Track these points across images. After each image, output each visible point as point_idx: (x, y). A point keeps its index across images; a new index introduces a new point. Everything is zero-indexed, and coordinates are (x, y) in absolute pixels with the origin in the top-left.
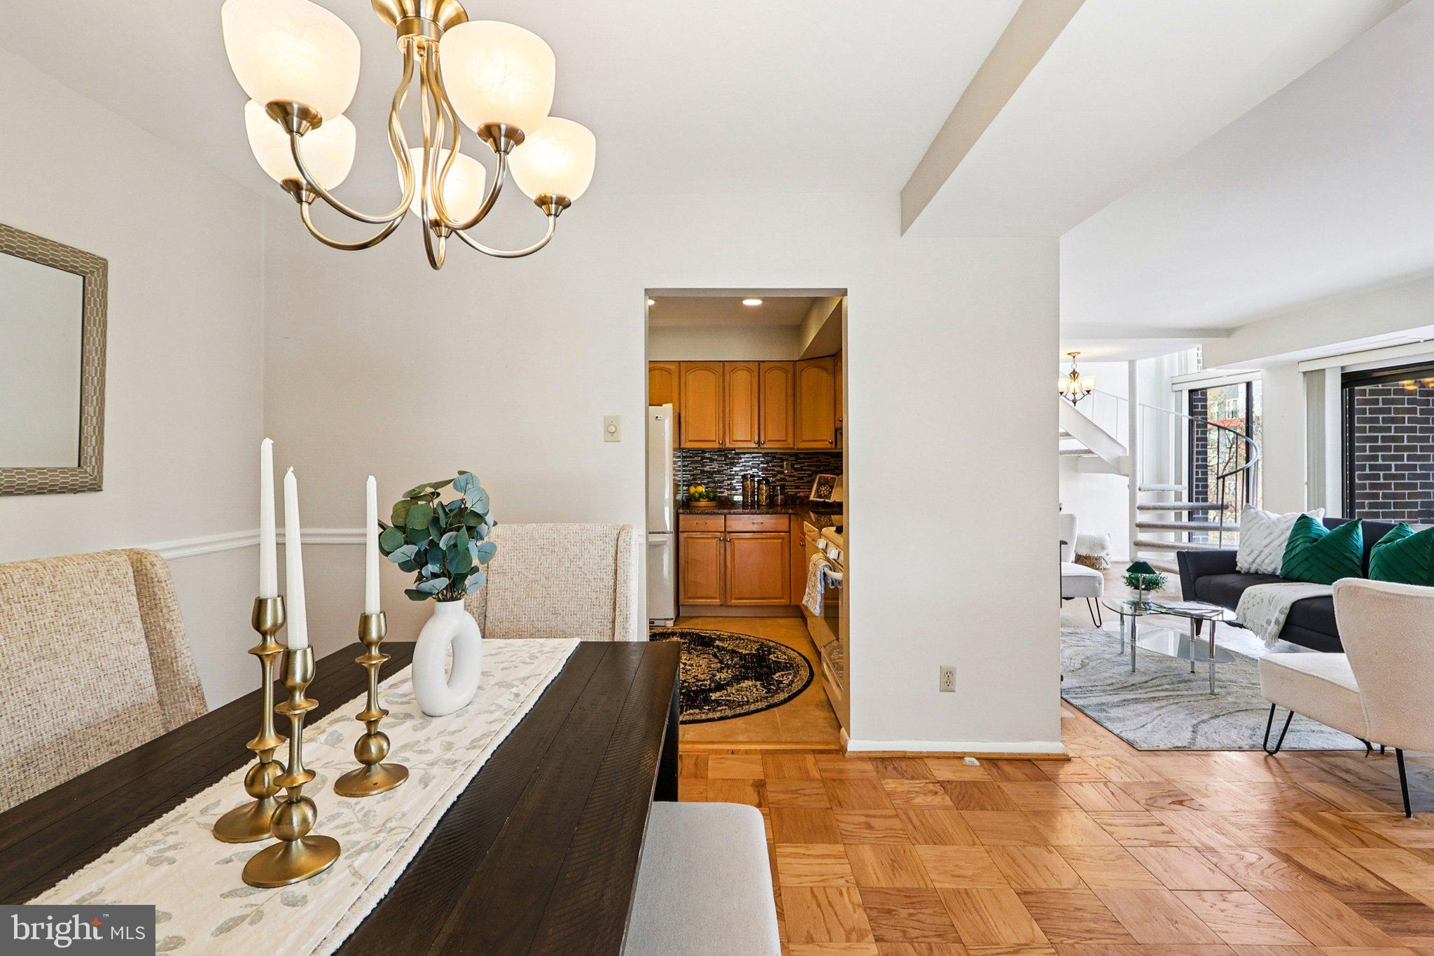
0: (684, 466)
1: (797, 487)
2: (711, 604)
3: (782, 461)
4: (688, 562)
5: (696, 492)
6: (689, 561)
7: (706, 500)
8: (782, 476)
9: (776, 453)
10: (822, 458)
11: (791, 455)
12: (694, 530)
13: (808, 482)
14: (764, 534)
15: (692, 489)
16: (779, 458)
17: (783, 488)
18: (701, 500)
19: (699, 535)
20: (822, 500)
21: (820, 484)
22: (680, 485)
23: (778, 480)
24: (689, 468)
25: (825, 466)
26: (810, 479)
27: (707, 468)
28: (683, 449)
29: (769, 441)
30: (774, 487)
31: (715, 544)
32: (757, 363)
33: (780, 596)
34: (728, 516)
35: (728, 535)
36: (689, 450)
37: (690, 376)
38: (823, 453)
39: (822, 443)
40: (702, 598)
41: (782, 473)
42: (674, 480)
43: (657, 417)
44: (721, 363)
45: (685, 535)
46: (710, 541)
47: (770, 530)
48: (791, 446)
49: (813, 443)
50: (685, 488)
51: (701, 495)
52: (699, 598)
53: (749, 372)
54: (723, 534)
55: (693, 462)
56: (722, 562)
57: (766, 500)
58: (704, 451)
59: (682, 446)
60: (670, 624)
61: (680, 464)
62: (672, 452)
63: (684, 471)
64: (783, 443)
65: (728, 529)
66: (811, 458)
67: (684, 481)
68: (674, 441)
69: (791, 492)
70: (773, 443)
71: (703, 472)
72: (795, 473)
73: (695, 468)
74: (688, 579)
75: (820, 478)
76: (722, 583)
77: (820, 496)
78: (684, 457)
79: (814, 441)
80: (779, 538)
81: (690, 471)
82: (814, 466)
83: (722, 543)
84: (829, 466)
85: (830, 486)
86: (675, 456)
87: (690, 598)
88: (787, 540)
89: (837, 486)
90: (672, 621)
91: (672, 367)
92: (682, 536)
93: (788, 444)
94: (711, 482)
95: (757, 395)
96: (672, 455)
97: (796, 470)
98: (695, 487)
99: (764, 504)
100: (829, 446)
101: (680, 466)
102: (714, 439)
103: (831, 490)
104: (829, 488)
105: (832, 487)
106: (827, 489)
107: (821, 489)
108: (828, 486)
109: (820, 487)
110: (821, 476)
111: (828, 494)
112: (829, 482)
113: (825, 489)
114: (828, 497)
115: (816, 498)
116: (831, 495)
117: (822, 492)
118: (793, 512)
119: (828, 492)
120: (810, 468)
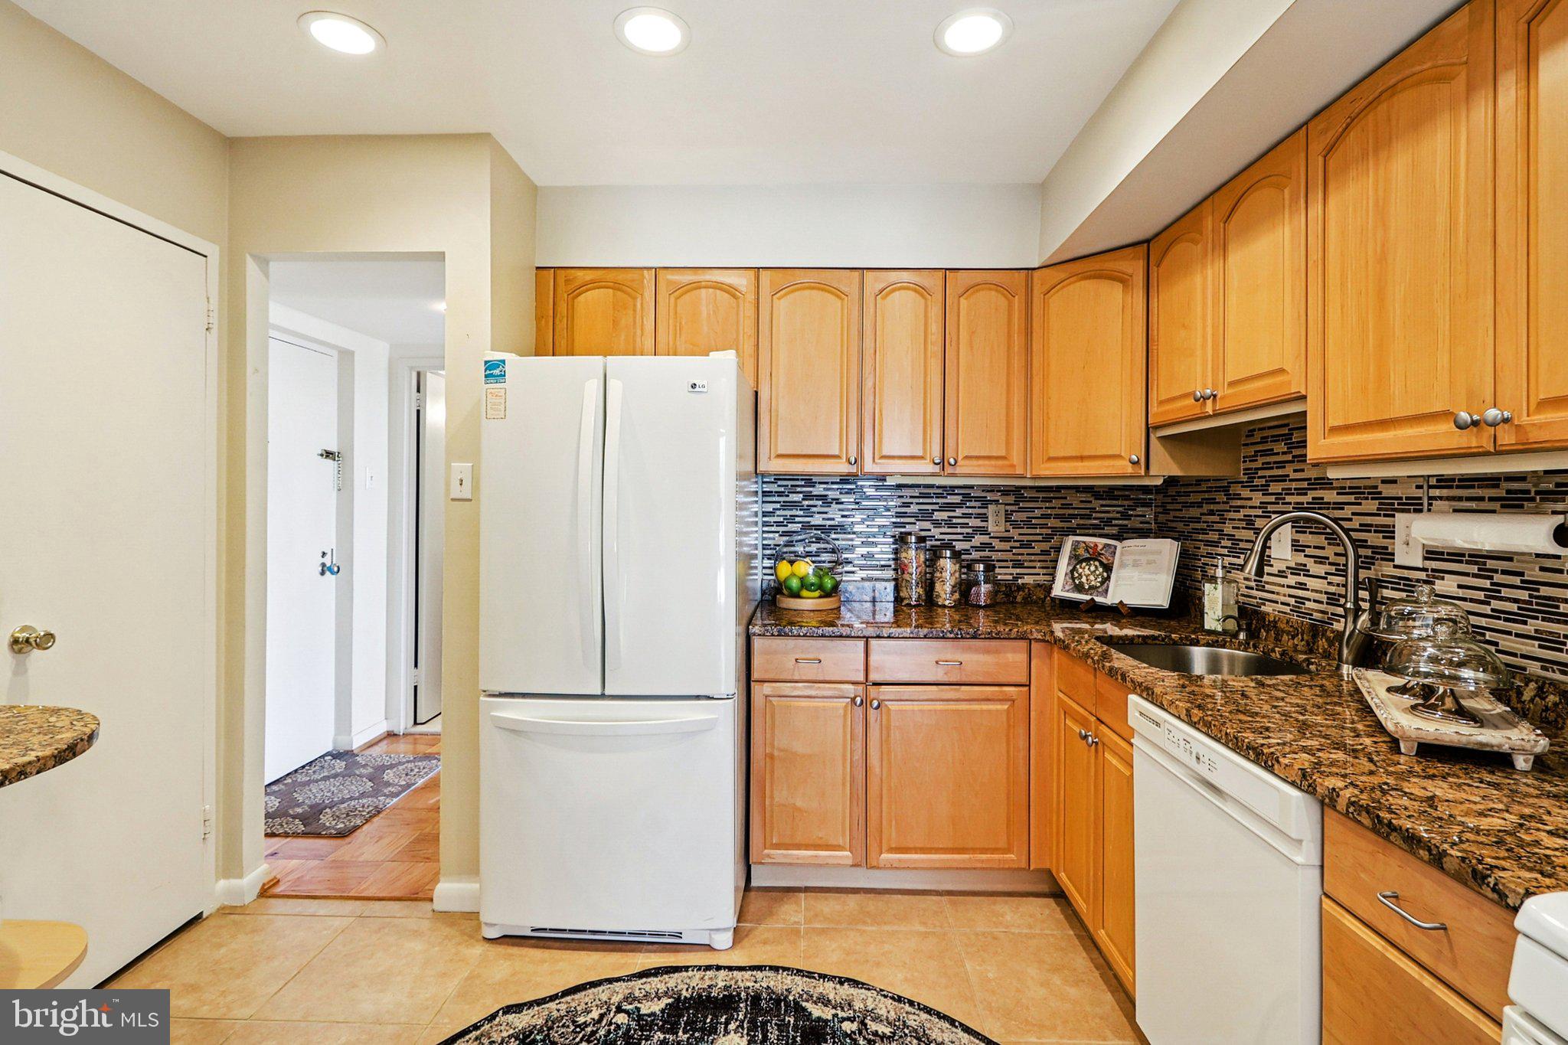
0: (765, 514)
1: (1018, 564)
2: (830, 861)
3: (985, 502)
4: (772, 757)
5: (793, 575)
6: (776, 753)
7: (817, 594)
8: (985, 539)
9: (971, 487)
10: (1075, 500)
11: (1005, 491)
12: (789, 678)
13: (1044, 552)
14: (963, 688)
15: (784, 569)
16: (977, 499)
17: (990, 568)
18: (805, 593)
19: (801, 689)
20: (1088, 597)
21: (1077, 559)
22: (755, 557)
23: (977, 549)
24: (776, 519)
25: (1083, 517)
26: (1045, 546)
27: (817, 520)
28: (763, 475)
29: (966, 457)
30: (970, 567)
31: (841, 712)
32: (940, 274)
33: (1002, 844)
34: (873, 643)
35: (873, 691)
36: (778, 478)
37: (783, 305)
38: (1077, 489)
39: (1107, 462)
40: (807, 847)
41: (984, 531)
42: (739, 544)
43: (694, 386)
44: (856, 274)
45: (767, 689)
46: (828, 703)
47: (981, 679)
48: (1019, 471)
49: (1079, 464)
50: (768, 563)
51: (804, 584)
52: (798, 847)
53: (922, 295)
54: (860, 688)
55: (787, 505)
56: (858, 755)
57: (952, 593)
58: (809, 481)
59: (761, 468)
60: (724, 940)
61: (755, 508)
62: (733, 482)
63: (765, 524)
64: (1000, 462)
65: (874, 677)
66: (1049, 500)
67: (765, 547)
68: (740, 457)
69: (1004, 574)
70: (975, 462)
71: (807, 526)
72: (1014, 533)
73: (791, 519)
74: (772, 797)
75: (1076, 546)
76: (859, 811)
77: (1079, 588)
78: (765, 494)
79: (1082, 458)
80: (1001, 701)
81: (779, 524)
82: (1057, 517)
83: (859, 711)
84: (1089, 517)
85: (1101, 563)
86: (740, 491)
87: (777, 846)
88: (1021, 703)
89: (1122, 565)
90: (730, 935)
91: (741, 281)
92: (759, 691)
93: (1013, 466)
94: (825, 550)
95: (939, 348)
96: (734, 490)
97: (1016, 525)
98: (792, 562)
99: (947, 603)
100: (1130, 470)
101: (756, 514)
102: (837, 453)
103: (1105, 574)
104: (1101, 570)
105: (1108, 568)
106: (1095, 571)
107: (1080, 570)
108: (1097, 563)
109: (1078, 566)
110: (1077, 541)
111: (1099, 584)
112: (1100, 554)
113: (1092, 573)
114: (1100, 590)
115: (1068, 591)
116: (1108, 587)
117: (1084, 579)
118: (1040, 637)
119: (1099, 580)
120: (1051, 523)
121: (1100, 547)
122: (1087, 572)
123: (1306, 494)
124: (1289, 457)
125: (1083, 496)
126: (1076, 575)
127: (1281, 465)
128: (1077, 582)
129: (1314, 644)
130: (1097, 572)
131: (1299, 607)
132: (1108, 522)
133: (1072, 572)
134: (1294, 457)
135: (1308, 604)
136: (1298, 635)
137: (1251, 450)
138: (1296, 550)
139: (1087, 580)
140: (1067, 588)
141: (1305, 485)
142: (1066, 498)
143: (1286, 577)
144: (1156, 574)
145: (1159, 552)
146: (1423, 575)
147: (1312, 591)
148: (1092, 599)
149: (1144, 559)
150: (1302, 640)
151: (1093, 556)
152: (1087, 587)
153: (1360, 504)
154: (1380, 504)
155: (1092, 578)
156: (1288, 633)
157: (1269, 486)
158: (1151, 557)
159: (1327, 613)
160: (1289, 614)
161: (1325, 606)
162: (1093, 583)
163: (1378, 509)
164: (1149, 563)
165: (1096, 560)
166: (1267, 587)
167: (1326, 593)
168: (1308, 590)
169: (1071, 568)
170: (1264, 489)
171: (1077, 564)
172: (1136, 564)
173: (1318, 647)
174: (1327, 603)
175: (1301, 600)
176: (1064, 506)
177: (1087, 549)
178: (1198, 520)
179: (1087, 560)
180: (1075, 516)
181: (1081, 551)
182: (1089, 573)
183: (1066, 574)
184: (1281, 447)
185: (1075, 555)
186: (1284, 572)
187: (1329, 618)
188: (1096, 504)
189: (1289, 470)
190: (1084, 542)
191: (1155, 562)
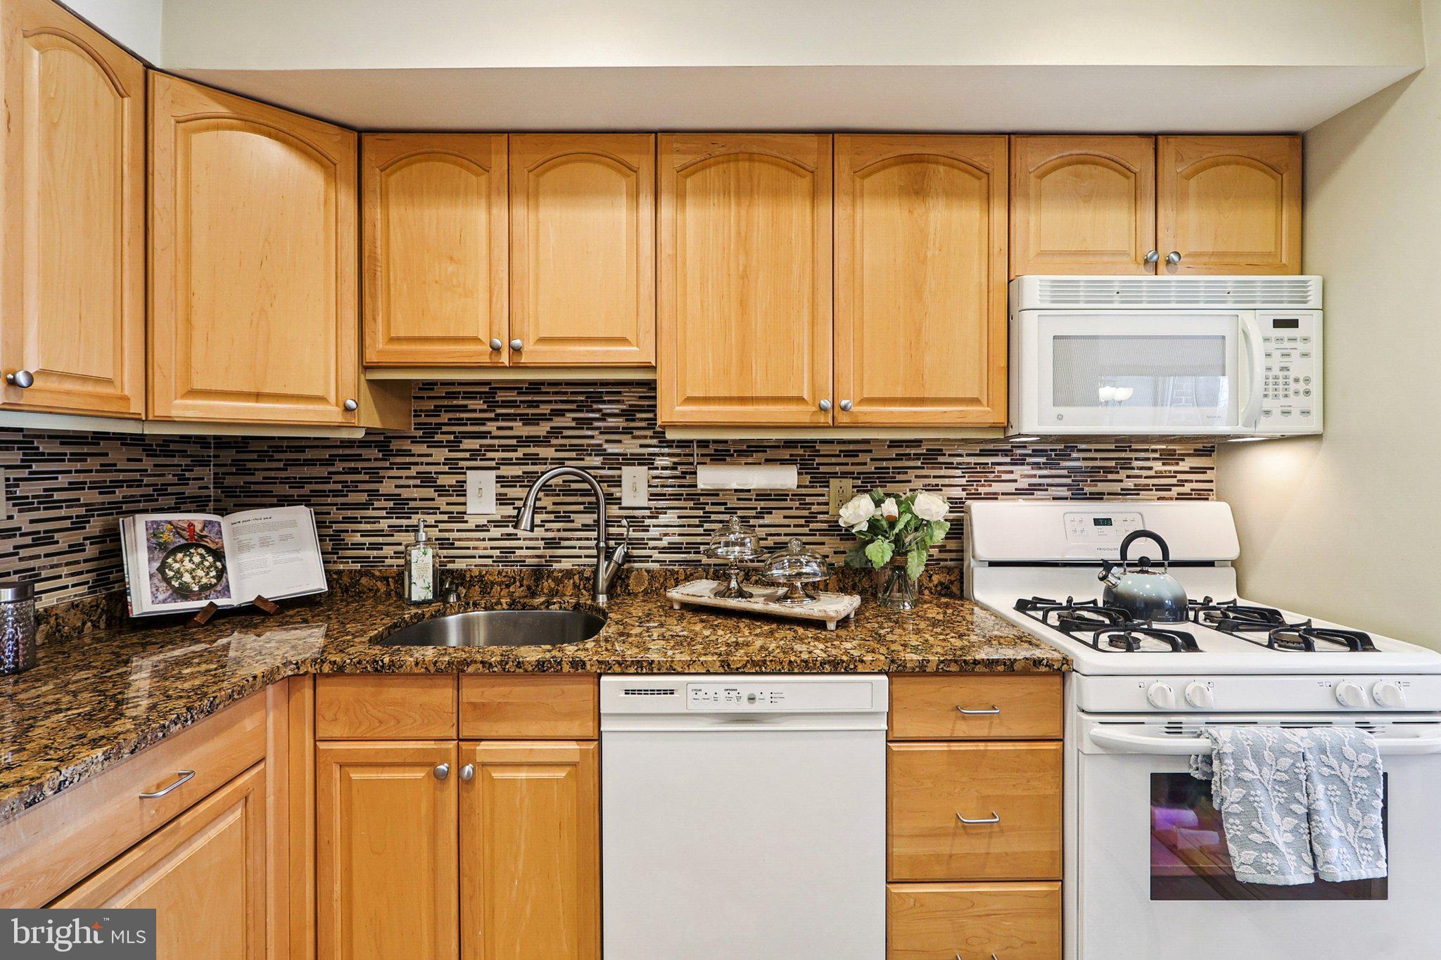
10: (118, 456)
13: (75, 548)
20: (204, 603)
21: (162, 549)
25: (131, 483)
47: (210, 787)
64: (102, 390)
66: (81, 457)
72: (22, 520)
75: (154, 531)
77: (183, 593)
82: (93, 486)
85: (208, 550)
88: (257, 793)
89: (242, 548)
93: (125, 399)
97: (25, 506)
103: (219, 564)
104: (210, 559)
105: (219, 555)
106: (202, 563)
107: (176, 566)
108: (201, 551)
109: (170, 560)
110: (153, 522)
111: (214, 581)
112: (202, 537)
113: (198, 566)
114: (219, 588)
115: (164, 601)
116: (227, 582)
117: (187, 578)
118: (290, 673)
119: (213, 573)
120: (87, 496)
121: (198, 528)
122: (189, 566)
123: (516, 451)
124: (492, 415)
125: (137, 452)
126: (171, 574)
127: (482, 422)
128: (176, 584)
129: (537, 586)
130: (207, 564)
131: (506, 557)
132: (162, 490)
133: (161, 570)
134: (496, 415)
135: (518, 552)
136: (515, 582)
137: (431, 405)
138: (501, 504)
139: (193, 578)
140: (161, 597)
141: (514, 442)
142: (106, 455)
143: (488, 531)
144: (298, 551)
145: (293, 524)
146: (647, 513)
147: (524, 539)
148: (212, 604)
149: (275, 535)
150: (522, 585)
151: (192, 542)
152: (196, 588)
153: (583, 459)
154: (604, 459)
155: (200, 573)
156: (500, 584)
157: (461, 442)
158: (285, 531)
159: (545, 557)
160: (492, 566)
161: (542, 550)
162: (204, 581)
163: (602, 463)
164: (283, 538)
165: (198, 546)
166: (457, 544)
167: (542, 539)
168: (520, 539)
169: (157, 565)
170: (454, 446)
171: (167, 557)
172: (265, 543)
173: (542, 589)
174: (544, 548)
175: (512, 550)
176: (106, 468)
177: (178, 533)
178: (326, 480)
179: (183, 548)
180: (118, 484)
181: (167, 536)
182: (189, 567)
183: (151, 576)
184: (479, 404)
185: (159, 544)
186: (485, 525)
187: (546, 561)
188: (148, 463)
189: (491, 427)
190: (170, 522)
191: (291, 536)
